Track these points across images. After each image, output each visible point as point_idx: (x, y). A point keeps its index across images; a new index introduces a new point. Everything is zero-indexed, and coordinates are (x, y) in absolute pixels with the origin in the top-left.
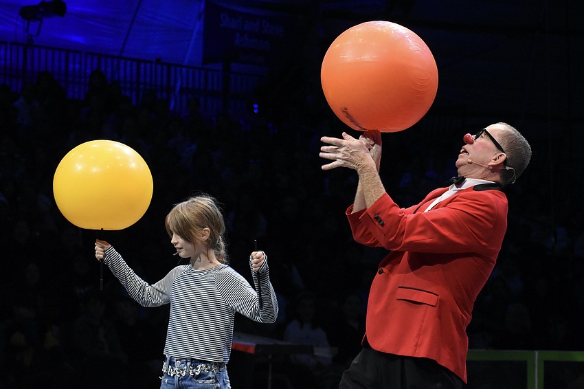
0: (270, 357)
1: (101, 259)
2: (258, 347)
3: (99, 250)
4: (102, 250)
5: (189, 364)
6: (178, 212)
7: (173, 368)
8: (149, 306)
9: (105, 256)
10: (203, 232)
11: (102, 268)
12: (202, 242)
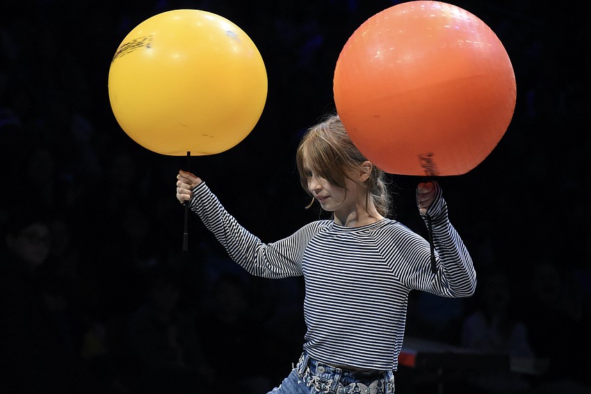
0: (440, 372)
1: (186, 202)
2: (420, 356)
3: (184, 188)
4: (189, 186)
5: (337, 377)
6: (320, 139)
7: (311, 375)
8: (264, 275)
9: (192, 196)
10: (362, 168)
11: (187, 215)
12: (358, 183)
